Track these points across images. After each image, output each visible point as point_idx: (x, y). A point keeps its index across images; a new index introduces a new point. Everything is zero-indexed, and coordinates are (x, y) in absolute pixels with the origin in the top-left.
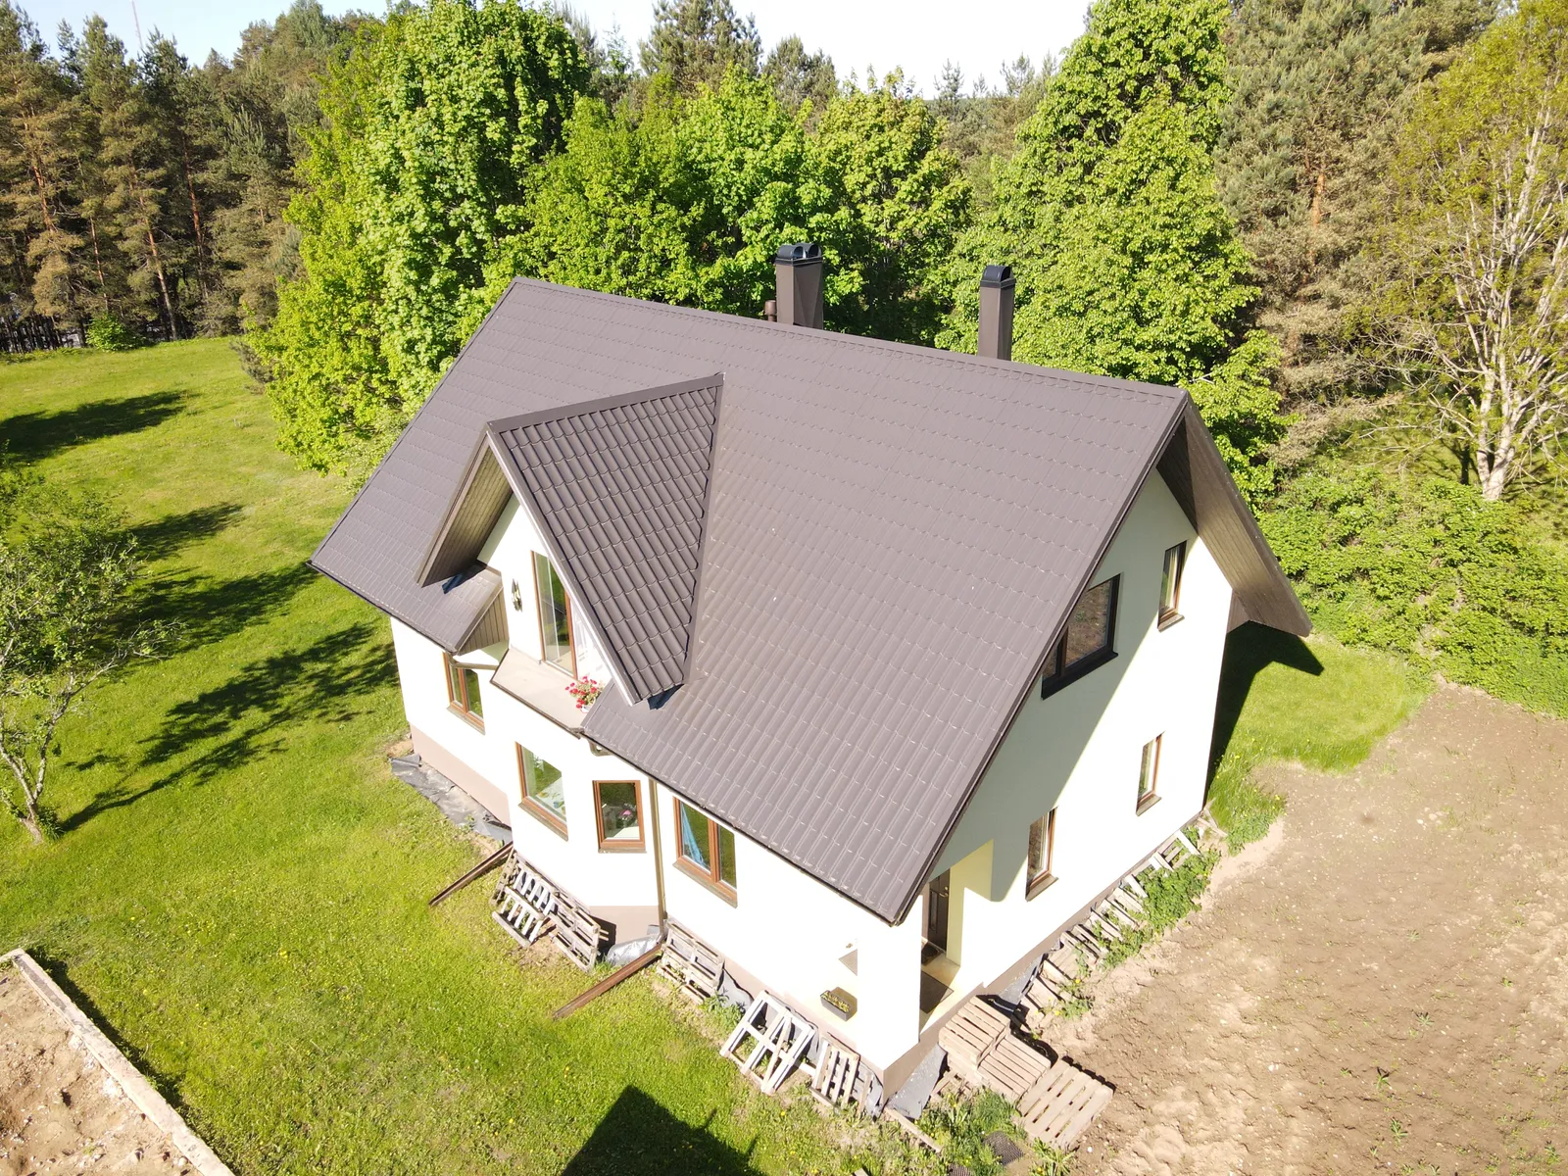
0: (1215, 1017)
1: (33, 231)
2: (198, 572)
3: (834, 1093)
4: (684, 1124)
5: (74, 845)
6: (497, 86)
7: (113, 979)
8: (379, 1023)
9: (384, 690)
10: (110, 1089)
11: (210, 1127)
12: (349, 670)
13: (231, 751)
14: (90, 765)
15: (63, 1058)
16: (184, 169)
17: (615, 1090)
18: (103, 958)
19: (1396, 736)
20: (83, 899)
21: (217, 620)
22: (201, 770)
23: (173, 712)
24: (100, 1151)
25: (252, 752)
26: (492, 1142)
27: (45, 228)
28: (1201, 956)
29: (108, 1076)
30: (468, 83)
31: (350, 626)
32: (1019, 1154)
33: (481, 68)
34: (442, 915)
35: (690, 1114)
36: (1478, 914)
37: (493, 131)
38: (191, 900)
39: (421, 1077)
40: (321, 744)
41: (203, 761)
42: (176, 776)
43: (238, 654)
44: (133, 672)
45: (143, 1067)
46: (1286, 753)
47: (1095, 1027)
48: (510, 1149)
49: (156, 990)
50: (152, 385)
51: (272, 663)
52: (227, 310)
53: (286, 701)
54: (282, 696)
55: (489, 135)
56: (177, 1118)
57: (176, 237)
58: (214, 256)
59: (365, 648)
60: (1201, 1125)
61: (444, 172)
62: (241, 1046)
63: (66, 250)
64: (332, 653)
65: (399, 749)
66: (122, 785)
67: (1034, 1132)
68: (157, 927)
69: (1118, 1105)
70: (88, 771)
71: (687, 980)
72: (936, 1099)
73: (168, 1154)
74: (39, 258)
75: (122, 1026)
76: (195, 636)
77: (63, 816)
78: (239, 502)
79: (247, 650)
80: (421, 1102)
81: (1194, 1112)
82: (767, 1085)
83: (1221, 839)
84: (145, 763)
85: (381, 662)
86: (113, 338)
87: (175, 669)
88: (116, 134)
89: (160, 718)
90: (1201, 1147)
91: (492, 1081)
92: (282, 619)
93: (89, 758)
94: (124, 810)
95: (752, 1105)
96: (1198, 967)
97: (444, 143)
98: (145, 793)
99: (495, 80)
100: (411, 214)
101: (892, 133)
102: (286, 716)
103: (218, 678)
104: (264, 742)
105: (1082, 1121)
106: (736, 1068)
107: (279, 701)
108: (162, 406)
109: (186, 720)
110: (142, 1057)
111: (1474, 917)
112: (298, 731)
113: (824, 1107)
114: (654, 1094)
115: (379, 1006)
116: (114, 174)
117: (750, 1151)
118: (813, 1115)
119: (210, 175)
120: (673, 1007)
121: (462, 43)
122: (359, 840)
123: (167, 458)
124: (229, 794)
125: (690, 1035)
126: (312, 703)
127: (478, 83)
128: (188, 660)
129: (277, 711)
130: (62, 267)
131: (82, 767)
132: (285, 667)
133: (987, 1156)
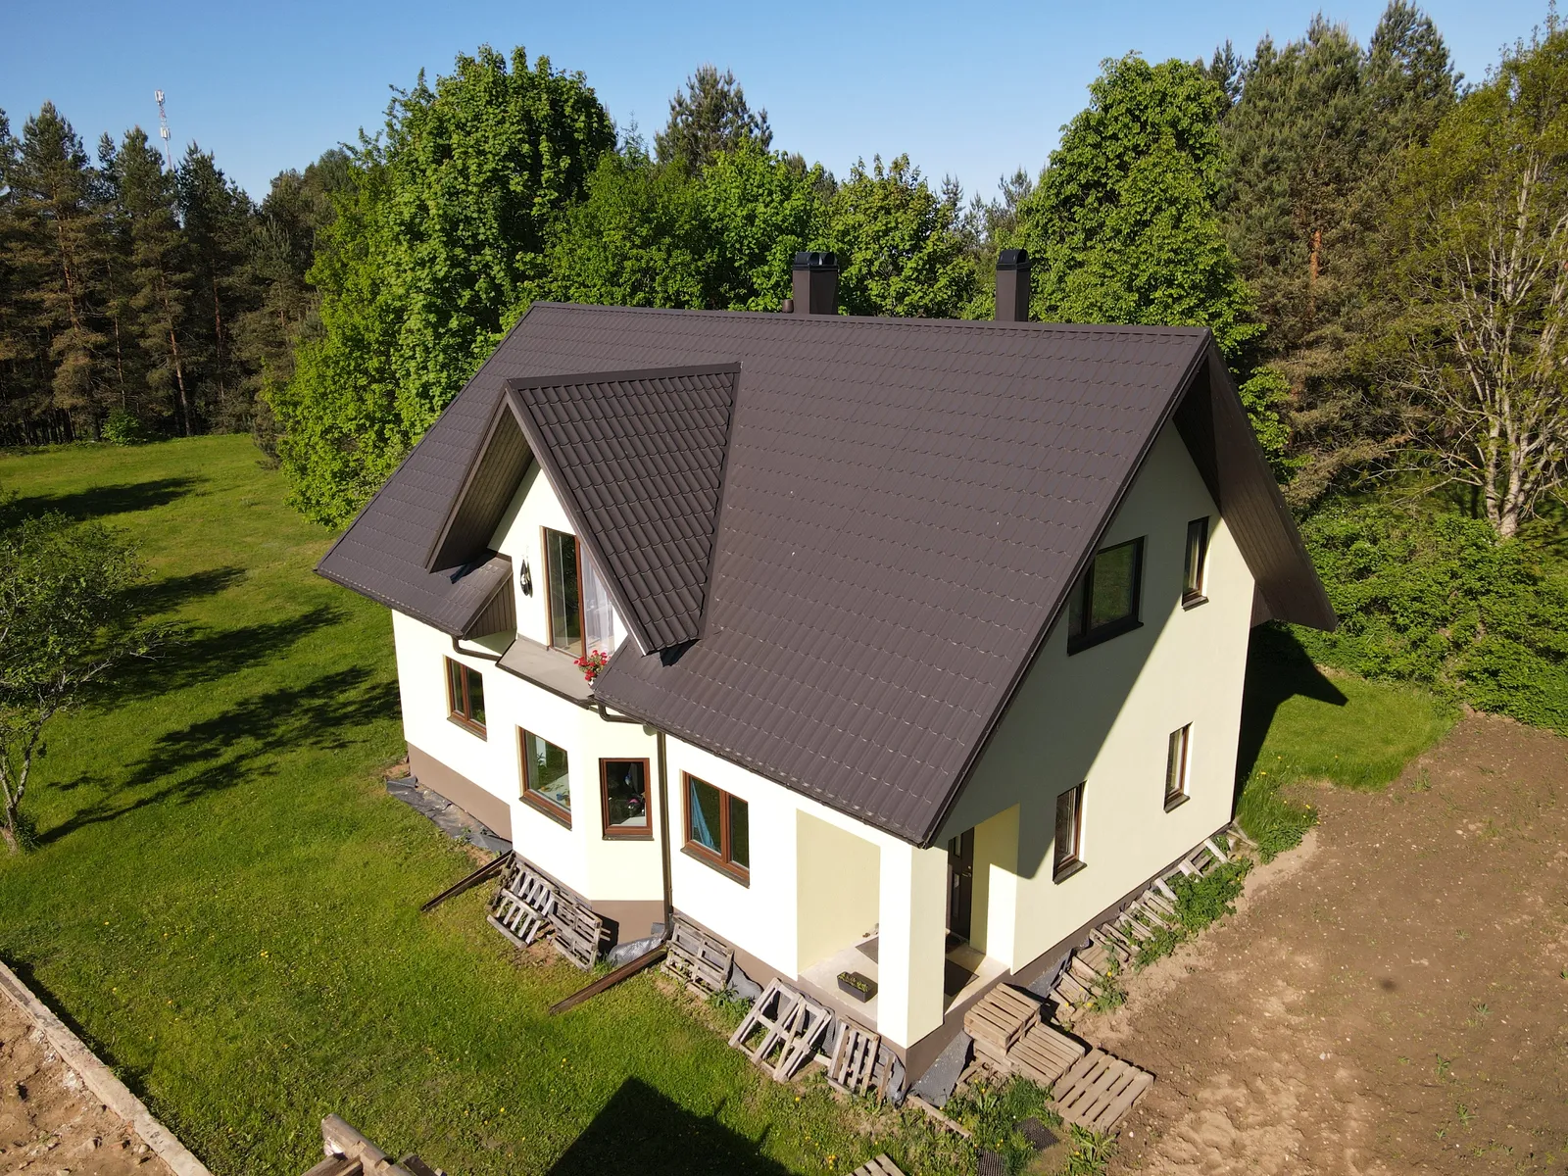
0: (1258, 1010)
1: (59, 327)
2: (198, 624)
3: (852, 1082)
4: (689, 1112)
5: (50, 856)
6: (521, 141)
7: (80, 979)
8: (364, 1018)
9: (382, 723)
10: (70, 1082)
11: (175, 1116)
12: (345, 705)
13: (221, 774)
14: (73, 785)
15: (23, 1051)
16: (210, 274)
17: (616, 1079)
18: (73, 960)
19: (1425, 757)
20: (56, 907)
21: (214, 663)
22: (190, 789)
23: (163, 740)
24: (55, 1140)
25: (242, 775)
26: (481, 1131)
27: (70, 325)
28: (1238, 953)
29: (69, 1068)
30: (494, 137)
31: (349, 667)
32: (1055, 1140)
33: (507, 125)
34: (435, 919)
35: (696, 1102)
36: (1527, 913)
37: (516, 184)
38: (170, 907)
39: (406, 1069)
40: (315, 766)
41: (191, 782)
42: (162, 795)
43: (234, 691)
44: (124, 706)
45: (108, 1060)
46: (1314, 772)
47: (1130, 1020)
48: (501, 1136)
49: (126, 989)
50: (163, 473)
51: (267, 699)
52: (240, 407)
53: (279, 731)
54: (277, 726)
55: (512, 188)
56: (140, 1106)
57: (198, 336)
58: (233, 356)
59: (364, 686)
60: (1250, 1111)
61: (468, 220)
62: (214, 1042)
63: (89, 346)
64: (331, 690)
65: (396, 771)
66: (106, 802)
67: (1071, 1117)
68: (133, 932)
69: (1158, 1091)
70: (71, 791)
71: (694, 977)
72: (961, 1088)
73: (128, 1142)
74: (61, 353)
75: (88, 1022)
76: (191, 675)
77: (42, 828)
78: (243, 566)
79: (243, 686)
80: (405, 1094)
81: (1243, 1099)
82: (779, 1073)
83: (1252, 850)
84: (130, 784)
85: (380, 698)
86: (128, 432)
87: (168, 703)
88: (146, 238)
89: (149, 745)
90: (1250, 1132)
91: (482, 1073)
92: (281, 662)
93: (75, 779)
94: (106, 825)
95: (763, 1093)
96: (1237, 965)
97: (468, 193)
98: (129, 809)
99: (521, 136)
100: (433, 260)
101: (898, 214)
102: (280, 743)
103: (211, 711)
104: (255, 766)
105: (1121, 1104)
106: (746, 1057)
107: (273, 731)
108: (171, 489)
109: (177, 747)
110: (107, 1050)
111: (1525, 917)
112: (290, 756)
113: (841, 1094)
114: (657, 1083)
115: (363, 1004)
116: (142, 275)
117: (764, 1137)
118: (831, 1103)
119: (235, 280)
120: (678, 1004)
121: (489, 103)
122: (350, 851)
123: (174, 530)
124: (217, 810)
125: (696, 1028)
126: (305, 732)
127: (504, 137)
128: (181, 696)
129: (270, 739)
130: (84, 361)
131: (66, 788)
132: (281, 702)
133: (1018, 1141)
